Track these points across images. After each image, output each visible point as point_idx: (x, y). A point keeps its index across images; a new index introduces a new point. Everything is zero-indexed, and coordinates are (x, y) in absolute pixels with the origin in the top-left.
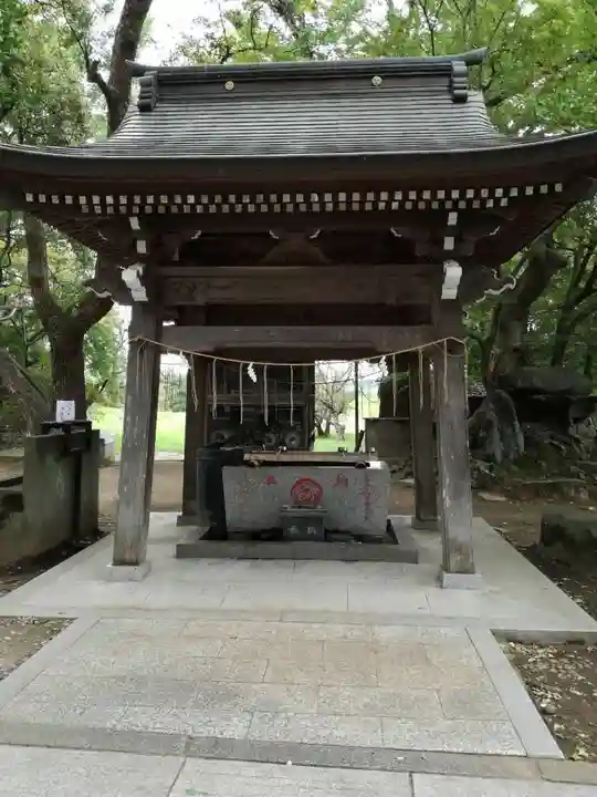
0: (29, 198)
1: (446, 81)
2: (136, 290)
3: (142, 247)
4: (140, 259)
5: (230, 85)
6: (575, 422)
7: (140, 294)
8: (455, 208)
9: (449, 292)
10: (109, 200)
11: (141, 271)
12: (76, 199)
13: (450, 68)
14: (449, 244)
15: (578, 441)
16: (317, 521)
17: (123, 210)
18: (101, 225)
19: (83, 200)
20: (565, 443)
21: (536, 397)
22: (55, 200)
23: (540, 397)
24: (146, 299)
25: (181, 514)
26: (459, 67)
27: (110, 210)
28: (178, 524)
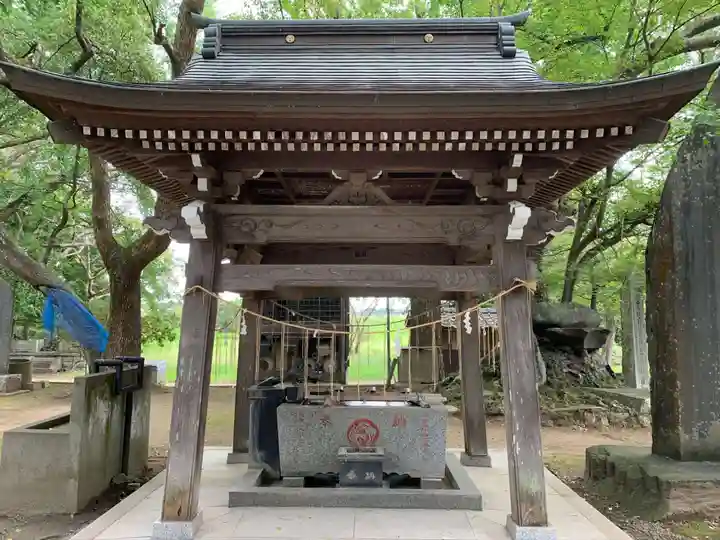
0: (87, 131)
1: (493, 39)
2: (195, 228)
3: (203, 185)
4: (200, 196)
5: (290, 38)
6: (589, 352)
7: (199, 231)
8: (522, 150)
9: (515, 232)
10: (172, 135)
11: (202, 209)
12: (136, 134)
13: (498, 28)
14: (512, 185)
15: (592, 370)
16: (376, 465)
17: (185, 146)
18: (161, 163)
19: (143, 134)
20: (582, 372)
21: (553, 329)
22: (114, 134)
23: (557, 329)
24: (206, 237)
25: (231, 452)
26: (506, 26)
27: (172, 147)
28: (229, 463)
